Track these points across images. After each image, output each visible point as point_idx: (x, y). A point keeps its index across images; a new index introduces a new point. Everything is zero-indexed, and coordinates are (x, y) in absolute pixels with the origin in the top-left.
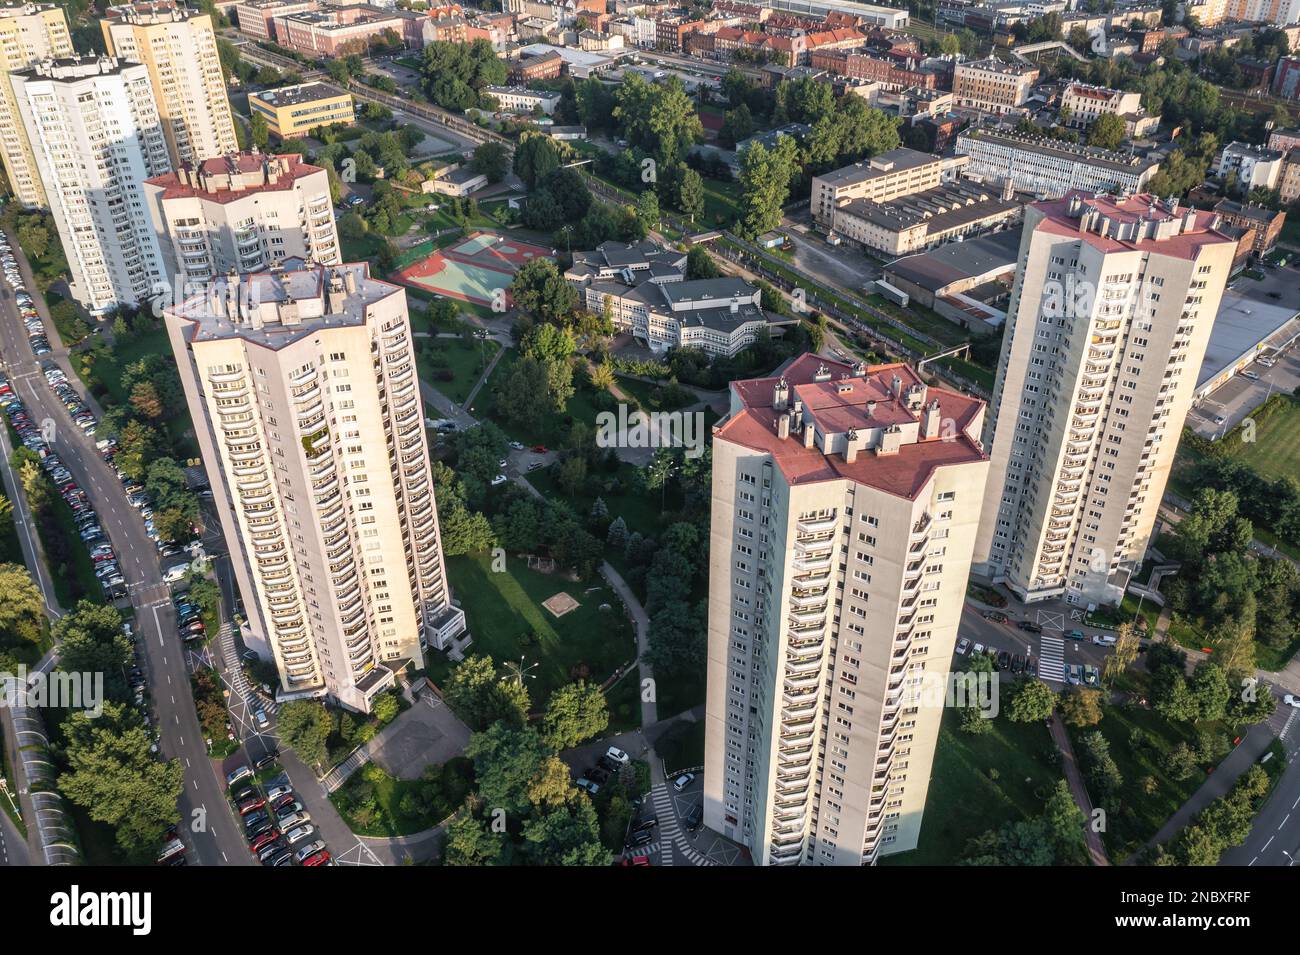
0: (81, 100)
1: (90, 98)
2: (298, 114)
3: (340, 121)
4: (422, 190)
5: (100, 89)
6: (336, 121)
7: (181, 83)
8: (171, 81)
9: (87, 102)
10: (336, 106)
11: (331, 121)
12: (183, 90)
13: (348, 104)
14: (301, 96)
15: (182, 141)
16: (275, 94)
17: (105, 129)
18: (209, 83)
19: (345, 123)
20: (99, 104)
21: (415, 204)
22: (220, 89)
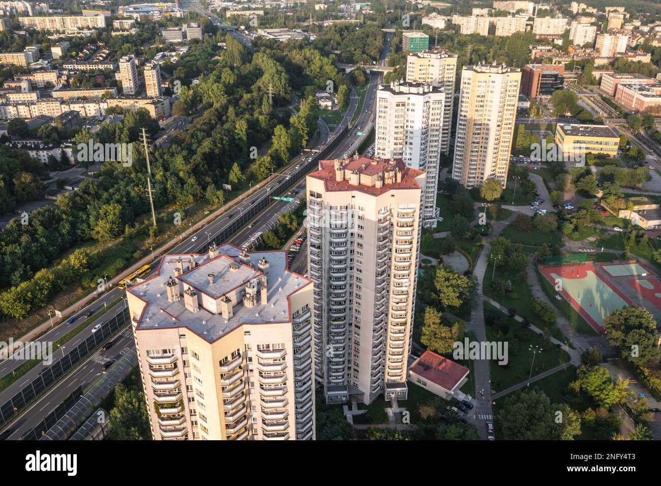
0: (398, 105)
1: (404, 105)
2: (578, 142)
3: (605, 153)
4: (618, 215)
5: (411, 102)
6: (602, 152)
7: (488, 108)
8: (482, 106)
9: (401, 108)
10: (606, 144)
11: (599, 152)
12: (487, 113)
13: (616, 144)
14: (587, 132)
15: (475, 141)
16: (572, 127)
17: (407, 124)
18: (505, 112)
19: (608, 156)
20: (408, 110)
21: (607, 223)
22: (511, 117)
